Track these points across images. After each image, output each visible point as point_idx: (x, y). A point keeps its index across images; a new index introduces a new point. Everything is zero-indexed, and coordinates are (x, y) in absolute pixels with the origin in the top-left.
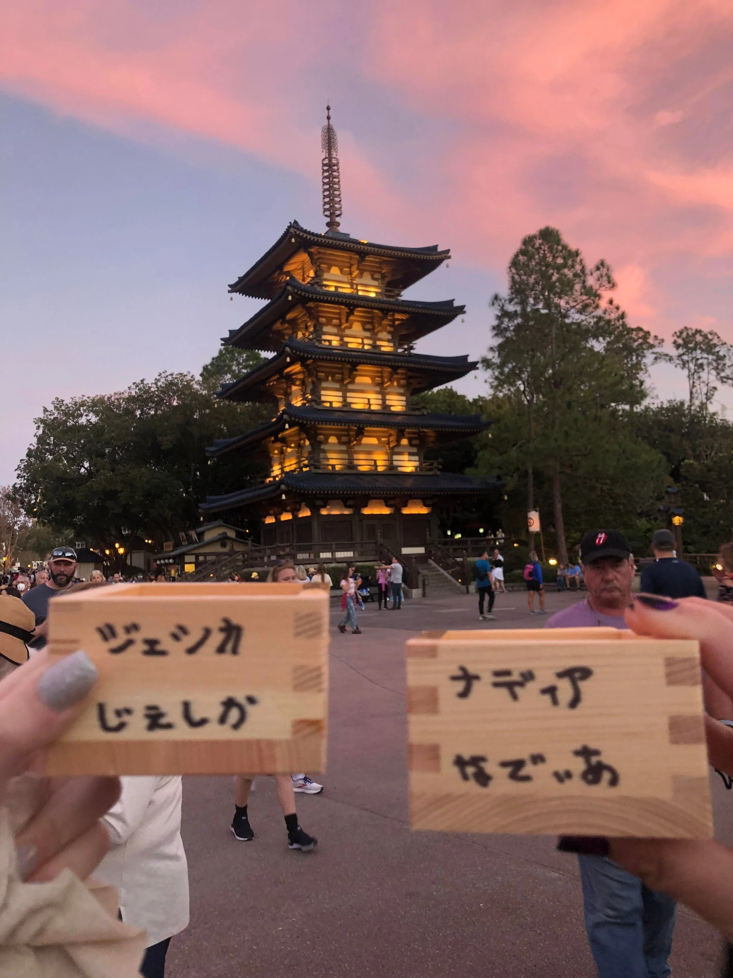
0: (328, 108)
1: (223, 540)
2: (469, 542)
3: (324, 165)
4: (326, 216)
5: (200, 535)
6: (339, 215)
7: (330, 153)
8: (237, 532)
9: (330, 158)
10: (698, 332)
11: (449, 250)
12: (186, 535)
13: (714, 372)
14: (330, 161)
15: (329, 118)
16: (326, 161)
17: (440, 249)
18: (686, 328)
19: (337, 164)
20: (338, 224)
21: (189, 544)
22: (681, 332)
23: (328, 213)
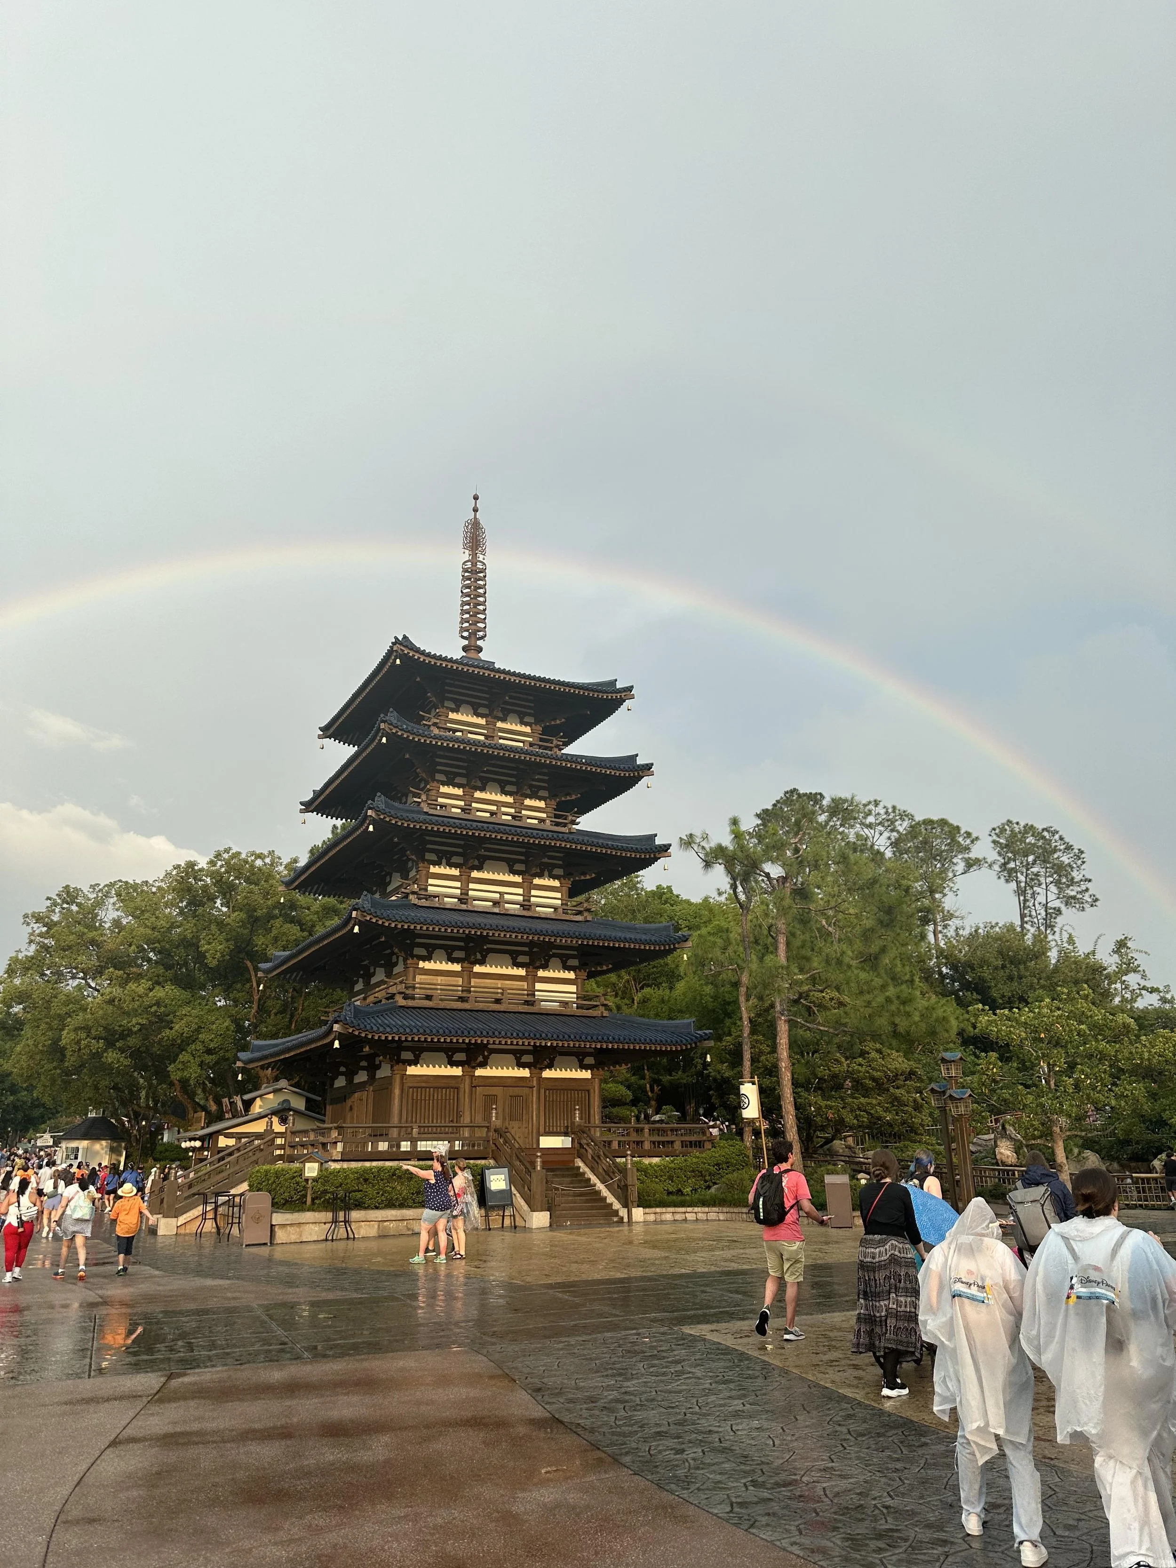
0: (476, 498)
1: (282, 1113)
2: (647, 1130)
3: (465, 571)
4: (462, 637)
5: (248, 1104)
6: (482, 638)
7: (474, 555)
8: (308, 1100)
9: (474, 561)
10: (1029, 829)
11: (632, 687)
12: (230, 1103)
13: (1053, 888)
14: (474, 564)
15: (475, 510)
16: (469, 565)
17: (619, 685)
18: (1009, 822)
19: (483, 571)
20: (480, 649)
21: (234, 1117)
22: (1003, 830)
23: (466, 634)
